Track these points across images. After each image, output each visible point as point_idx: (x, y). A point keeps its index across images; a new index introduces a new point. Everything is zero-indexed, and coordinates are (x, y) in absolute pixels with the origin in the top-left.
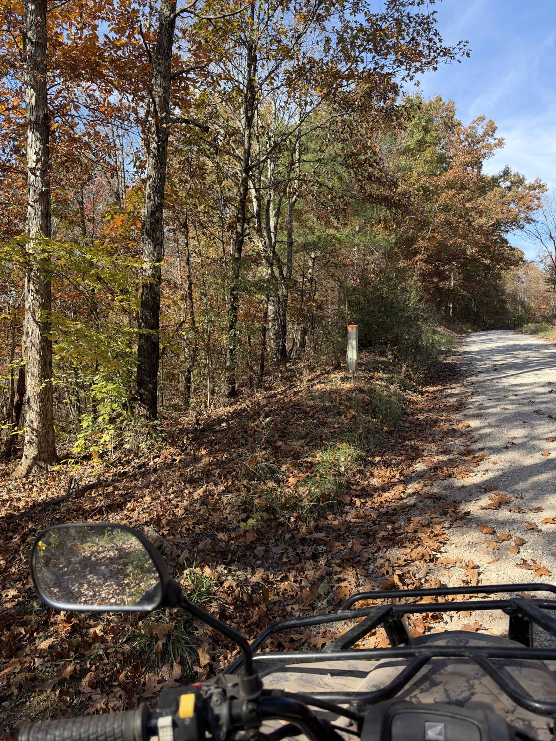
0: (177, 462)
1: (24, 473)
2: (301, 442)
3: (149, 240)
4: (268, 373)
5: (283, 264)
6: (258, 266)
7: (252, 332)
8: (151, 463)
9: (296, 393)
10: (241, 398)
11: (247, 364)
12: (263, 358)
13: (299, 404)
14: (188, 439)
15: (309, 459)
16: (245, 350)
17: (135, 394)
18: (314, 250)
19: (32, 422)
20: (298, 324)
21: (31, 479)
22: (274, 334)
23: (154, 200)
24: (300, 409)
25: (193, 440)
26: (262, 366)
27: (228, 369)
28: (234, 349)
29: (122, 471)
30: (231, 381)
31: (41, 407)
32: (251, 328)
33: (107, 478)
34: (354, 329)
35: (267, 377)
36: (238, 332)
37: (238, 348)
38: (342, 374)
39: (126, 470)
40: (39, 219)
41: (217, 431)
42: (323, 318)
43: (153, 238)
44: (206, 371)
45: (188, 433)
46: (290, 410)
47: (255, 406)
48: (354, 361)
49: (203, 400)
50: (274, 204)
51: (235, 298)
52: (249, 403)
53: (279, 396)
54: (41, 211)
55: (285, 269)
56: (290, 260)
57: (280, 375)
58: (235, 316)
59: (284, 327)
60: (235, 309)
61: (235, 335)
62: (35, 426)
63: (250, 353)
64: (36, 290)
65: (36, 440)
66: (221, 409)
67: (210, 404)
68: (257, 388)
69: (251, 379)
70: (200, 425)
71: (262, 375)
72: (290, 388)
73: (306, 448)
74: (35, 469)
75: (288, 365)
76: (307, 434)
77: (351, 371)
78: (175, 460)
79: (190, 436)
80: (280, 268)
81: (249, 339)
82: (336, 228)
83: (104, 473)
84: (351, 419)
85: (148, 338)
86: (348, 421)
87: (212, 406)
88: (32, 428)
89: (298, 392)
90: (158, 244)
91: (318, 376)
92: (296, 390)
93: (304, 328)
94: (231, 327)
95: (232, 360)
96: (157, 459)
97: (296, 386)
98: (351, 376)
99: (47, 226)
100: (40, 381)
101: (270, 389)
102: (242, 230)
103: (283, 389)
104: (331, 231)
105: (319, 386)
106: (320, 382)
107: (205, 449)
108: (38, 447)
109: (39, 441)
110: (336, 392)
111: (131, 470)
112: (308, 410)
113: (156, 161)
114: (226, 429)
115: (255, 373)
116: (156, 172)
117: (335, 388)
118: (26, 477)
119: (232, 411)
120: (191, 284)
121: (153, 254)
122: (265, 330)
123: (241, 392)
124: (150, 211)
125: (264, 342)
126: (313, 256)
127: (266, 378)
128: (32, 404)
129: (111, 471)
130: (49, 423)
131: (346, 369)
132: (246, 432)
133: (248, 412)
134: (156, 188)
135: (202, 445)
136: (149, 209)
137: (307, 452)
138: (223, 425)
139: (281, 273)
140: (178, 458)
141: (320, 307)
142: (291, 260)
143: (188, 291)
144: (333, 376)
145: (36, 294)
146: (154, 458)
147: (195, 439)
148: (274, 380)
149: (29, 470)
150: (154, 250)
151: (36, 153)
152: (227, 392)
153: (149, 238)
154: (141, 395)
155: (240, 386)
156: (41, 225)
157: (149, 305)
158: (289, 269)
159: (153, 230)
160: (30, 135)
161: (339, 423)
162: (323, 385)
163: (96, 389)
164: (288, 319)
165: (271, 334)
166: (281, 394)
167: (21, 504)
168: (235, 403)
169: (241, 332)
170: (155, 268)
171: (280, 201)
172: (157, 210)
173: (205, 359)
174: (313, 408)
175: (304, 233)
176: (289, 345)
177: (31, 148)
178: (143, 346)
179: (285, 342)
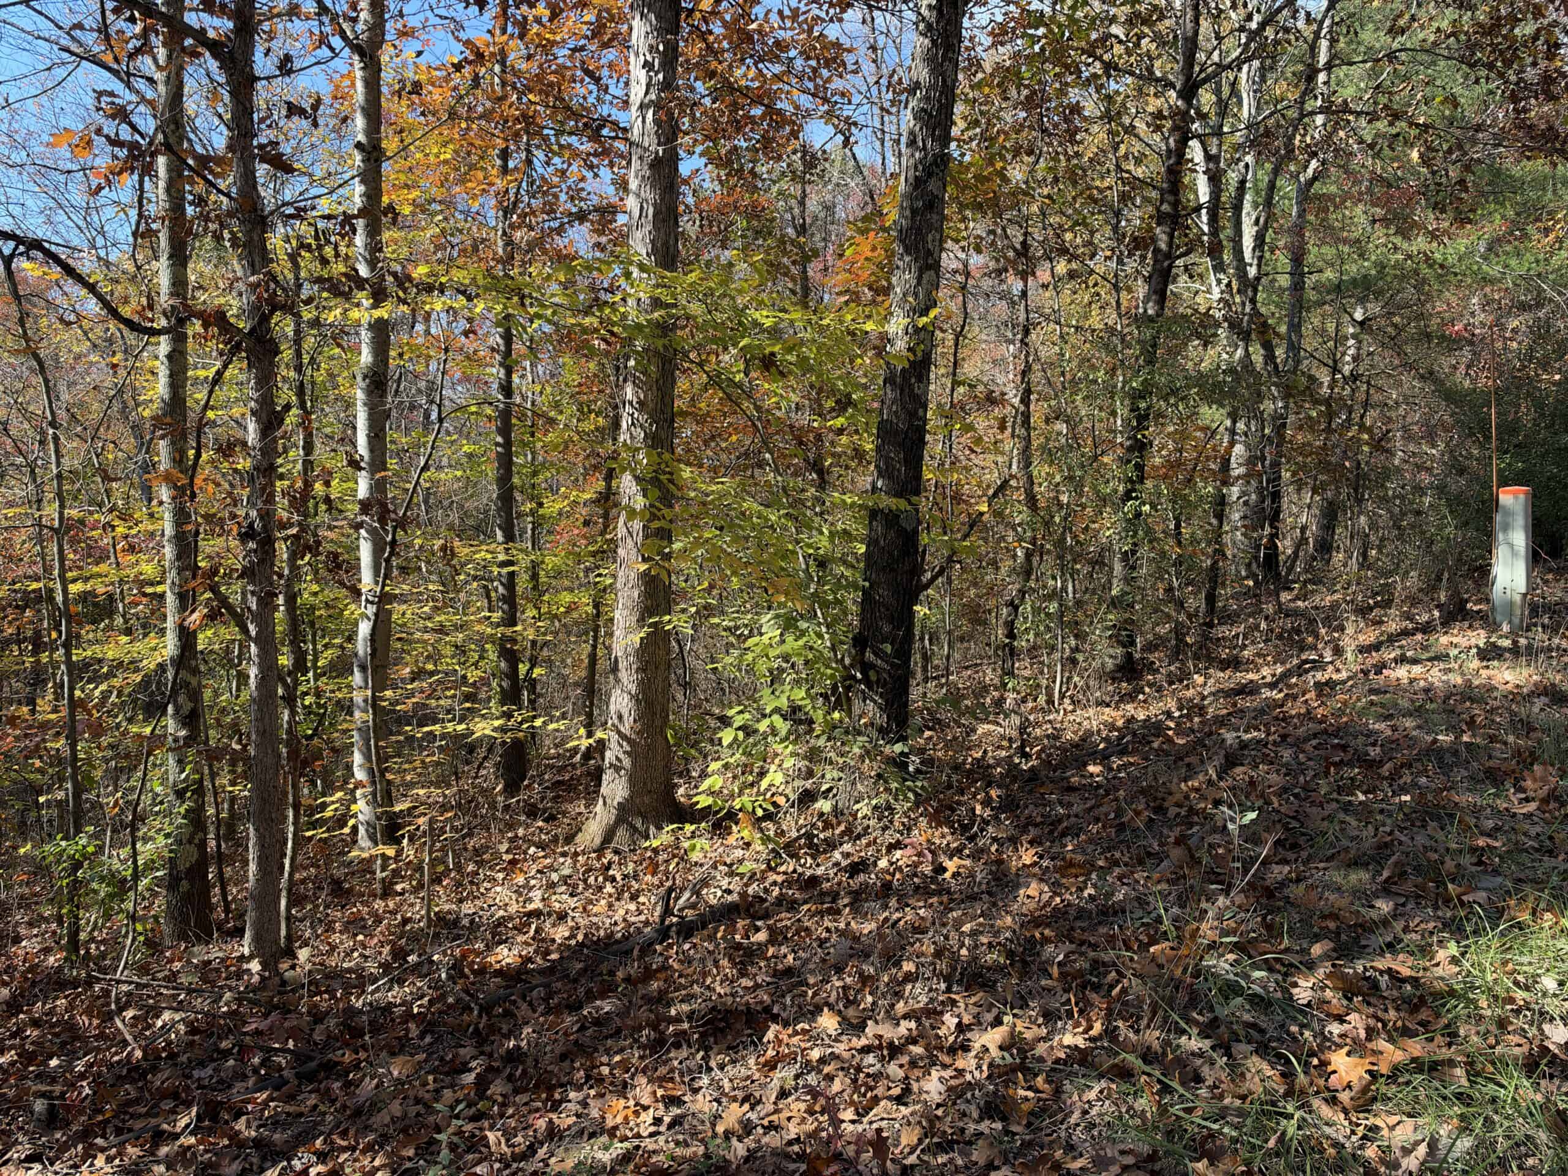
0: (947, 875)
1: (598, 841)
2: (1359, 877)
3: (907, 259)
4: (1230, 618)
5: (1277, 334)
6: (1205, 345)
7: (1183, 507)
8: (883, 863)
9: (1325, 689)
10: (1150, 685)
11: (1170, 590)
12: (1214, 577)
13: (1339, 729)
14: (987, 803)
15: (1403, 966)
16: (1163, 554)
17: (852, 665)
18: (1362, 301)
19: (620, 717)
20: (1315, 491)
21: (609, 856)
22: (1244, 517)
23: (924, 148)
24: (1344, 748)
25: (1001, 809)
26: (1211, 599)
27: (1114, 603)
28: (1133, 552)
29: (808, 873)
30: (1124, 636)
31: (641, 683)
32: (1185, 498)
33: (766, 890)
34: (1522, 497)
35: (1224, 628)
36: (1146, 508)
37: (1144, 551)
38: (1479, 638)
39: (820, 871)
40: (649, 227)
41: (1071, 789)
42: (1386, 474)
43: (917, 250)
44: (1053, 607)
45: (989, 784)
46: (1308, 747)
47: (1189, 717)
48: (1518, 598)
49: (1044, 683)
50: (1257, 193)
51: (1142, 419)
52: (1172, 704)
53: (1266, 693)
54: (655, 205)
55: (1280, 352)
56: (1295, 327)
57: (1263, 625)
58: (1139, 467)
59: (1276, 496)
60: (1140, 447)
61: (1138, 515)
62: (626, 729)
63: (1178, 563)
64: (640, 402)
65: (627, 762)
66: (1091, 712)
67: (1062, 696)
68: (1197, 657)
69: (1179, 632)
70: (1026, 756)
71: (1210, 625)
72: (1300, 670)
73: (1384, 906)
74: (622, 834)
75: (1285, 596)
76: (1384, 848)
77: (1506, 628)
78: (945, 870)
79: (994, 793)
80: (1268, 347)
81: (1178, 526)
82: (1433, 236)
83: (763, 872)
84: (1545, 801)
85: (891, 519)
86: (1532, 806)
87: (1067, 701)
88: (619, 732)
89: (1330, 684)
90: (929, 267)
91: (1392, 639)
92: (1320, 676)
93: (1330, 503)
94: (1127, 496)
95: (1128, 580)
96: (898, 854)
97: (1318, 665)
98: (1506, 643)
99: (666, 244)
100: (641, 620)
101: (1234, 663)
102: (1170, 244)
103: (1279, 670)
104: (1420, 243)
105: (1402, 673)
106: (1402, 660)
107: (1031, 843)
108: (630, 780)
109: (634, 764)
110: (1469, 694)
111: (831, 872)
112: (1374, 752)
113: (933, 41)
114: (1099, 786)
115: (1190, 616)
116: (932, 72)
117: (1459, 680)
118: (600, 851)
119: (1120, 723)
120: (1028, 392)
121: (916, 294)
122: (1221, 503)
123: (1151, 668)
124: (911, 180)
125: (1219, 534)
126: (1359, 315)
127: (1224, 631)
128: (623, 675)
129: (782, 869)
130: (658, 722)
131: (1488, 621)
132: (1160, 810)
133: (1170, 740)
134: (930, 115)
135: (1024, 830)
136: (911, 173)
137: (1385, 923)
138: (1092, 769)
139: (1270, 357)
140: (951, 865)
141: (1380, 444)
142: (1299, 325)
143: (1022, 408)
144: (1444, 640)
145: (640, 411)
146: (891, 848)
147: (1009, 805)
148: (1245, 638)
149: (608, 836)
150: (919, 283)
151: (646, 64)
152: (1110, 663)
153: (907, 251)
154: (865, 667)
155: (1150, 647)
156: (652, 242)
157: (897, 433)
158: (1294, 348)
159: (919, 230)
160: (636, 23)
161: (1497, 813)
162: (1417, 670)
163: (758, 650)
164: (1286, 475)
165: (1236, 516)
166: (1272, 686)
167: (560, 933)
168: (1131, 697)
169: (1153, 506)
170: (917, 330)
171: (1272, 186)
172: (930, 175)
173: (1054, 578)
174: (1391, 745)
175: (1340, 255)
176: (1285, 546)
177: (637, 54)
178: (877, 541)
179: (1276, 535)
